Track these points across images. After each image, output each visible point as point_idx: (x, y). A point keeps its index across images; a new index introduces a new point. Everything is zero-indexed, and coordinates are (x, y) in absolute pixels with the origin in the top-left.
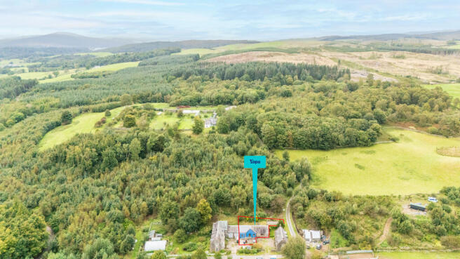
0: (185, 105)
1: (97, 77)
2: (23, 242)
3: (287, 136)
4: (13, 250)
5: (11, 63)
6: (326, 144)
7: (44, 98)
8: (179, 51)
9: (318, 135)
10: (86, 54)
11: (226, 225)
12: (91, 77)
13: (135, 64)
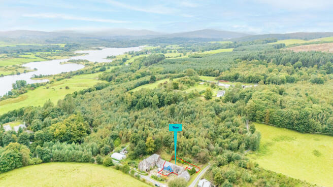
0: (225, 80)
1: (201, 57)
2: (67, 134)
3: (265, 113)
4: (62, 136)
5: (172, 47)
6: (302, 126)
7: (157, 68)
8: (275, 41)
9: (294, 118)
10: (215, 42)
11: (158, 158)
12: (198, 57)
13: (231, 50)
